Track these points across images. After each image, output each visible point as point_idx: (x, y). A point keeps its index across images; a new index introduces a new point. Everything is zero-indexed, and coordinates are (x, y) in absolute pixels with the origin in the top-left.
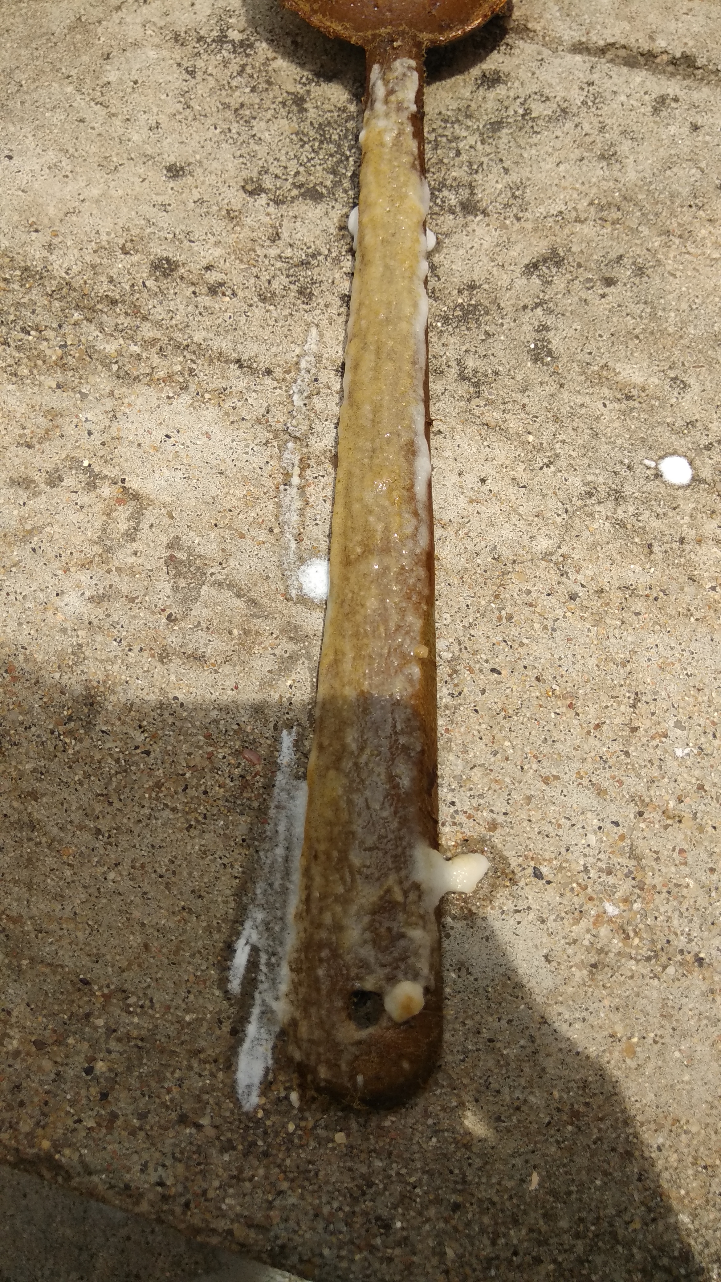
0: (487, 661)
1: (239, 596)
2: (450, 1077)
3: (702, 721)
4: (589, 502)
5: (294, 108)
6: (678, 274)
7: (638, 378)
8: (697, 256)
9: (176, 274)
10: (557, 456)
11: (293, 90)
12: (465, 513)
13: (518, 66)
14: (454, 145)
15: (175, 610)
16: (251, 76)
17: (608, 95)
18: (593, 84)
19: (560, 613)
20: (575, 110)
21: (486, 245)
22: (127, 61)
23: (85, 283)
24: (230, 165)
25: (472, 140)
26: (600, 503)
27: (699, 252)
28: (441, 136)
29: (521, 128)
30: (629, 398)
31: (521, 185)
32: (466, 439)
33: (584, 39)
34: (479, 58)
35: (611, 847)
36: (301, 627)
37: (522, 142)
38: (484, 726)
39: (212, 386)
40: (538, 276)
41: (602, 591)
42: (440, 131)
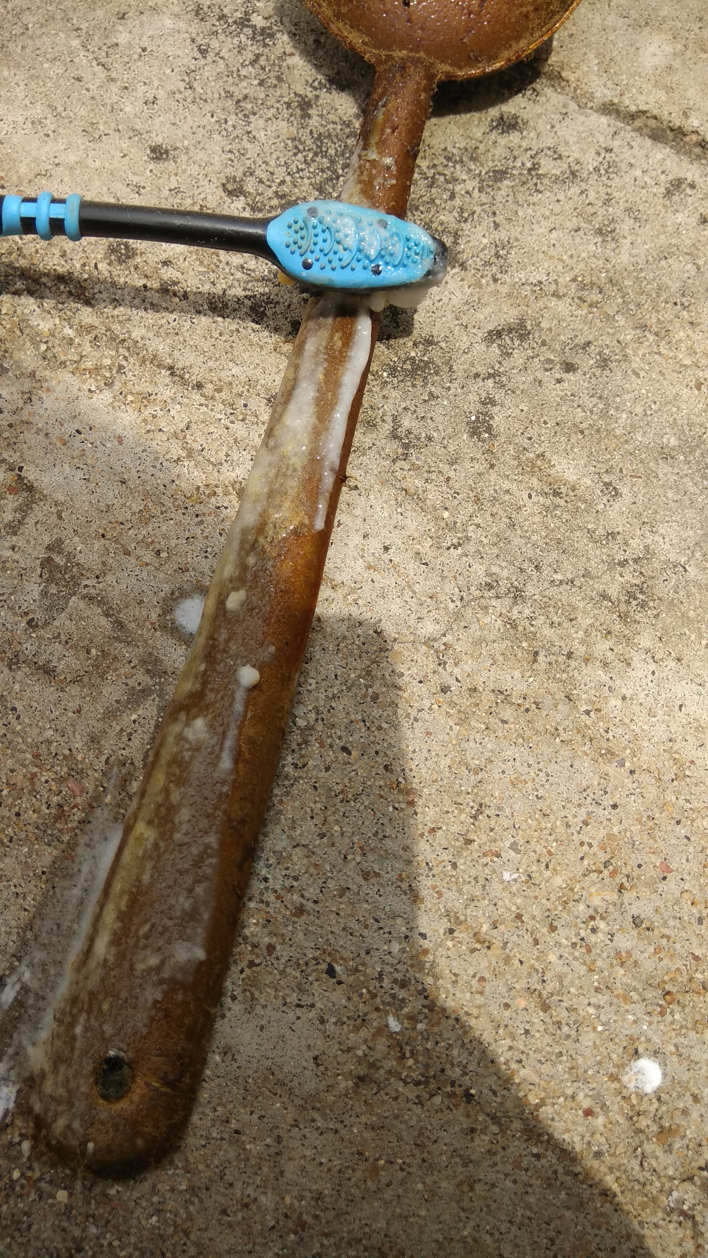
0: (340, 738)
1: (107, 616)
2: (187, 1160)
3: (539, 849)
4: (487, 594)
5: (298, 112)
6: (642, 374)
7: (571, 476)
8: (667, 358)
9: (132, 263)
10: (468, 539)
11: (301, 92)
12: (359, 578)
13: (539, 116)
14: (450, 186)
15: (38, 615)
16: (263, 69)
17: (623, 166)
18: (611, 150)
19: (427, 703)
20: (585, 175)
21: (455, 301)
22: (142, 24)
23: (37, 252)
24: (217, 158)
25: (469, 185)
26: (497, 597)
27: (671, 354)
28: (440, 174)
29: (524, 183)
30: (557, 494)
31: (507, 245)
32: (380, 501)
33: (616, 101)
34: (502, 99)
35: (411, 958)
36: (161, 661)
37: (520, 198)
38: (319, 805)
39: (138, 388)
40: (499, 346)
41: (475, 690)
42: (440, 168)
